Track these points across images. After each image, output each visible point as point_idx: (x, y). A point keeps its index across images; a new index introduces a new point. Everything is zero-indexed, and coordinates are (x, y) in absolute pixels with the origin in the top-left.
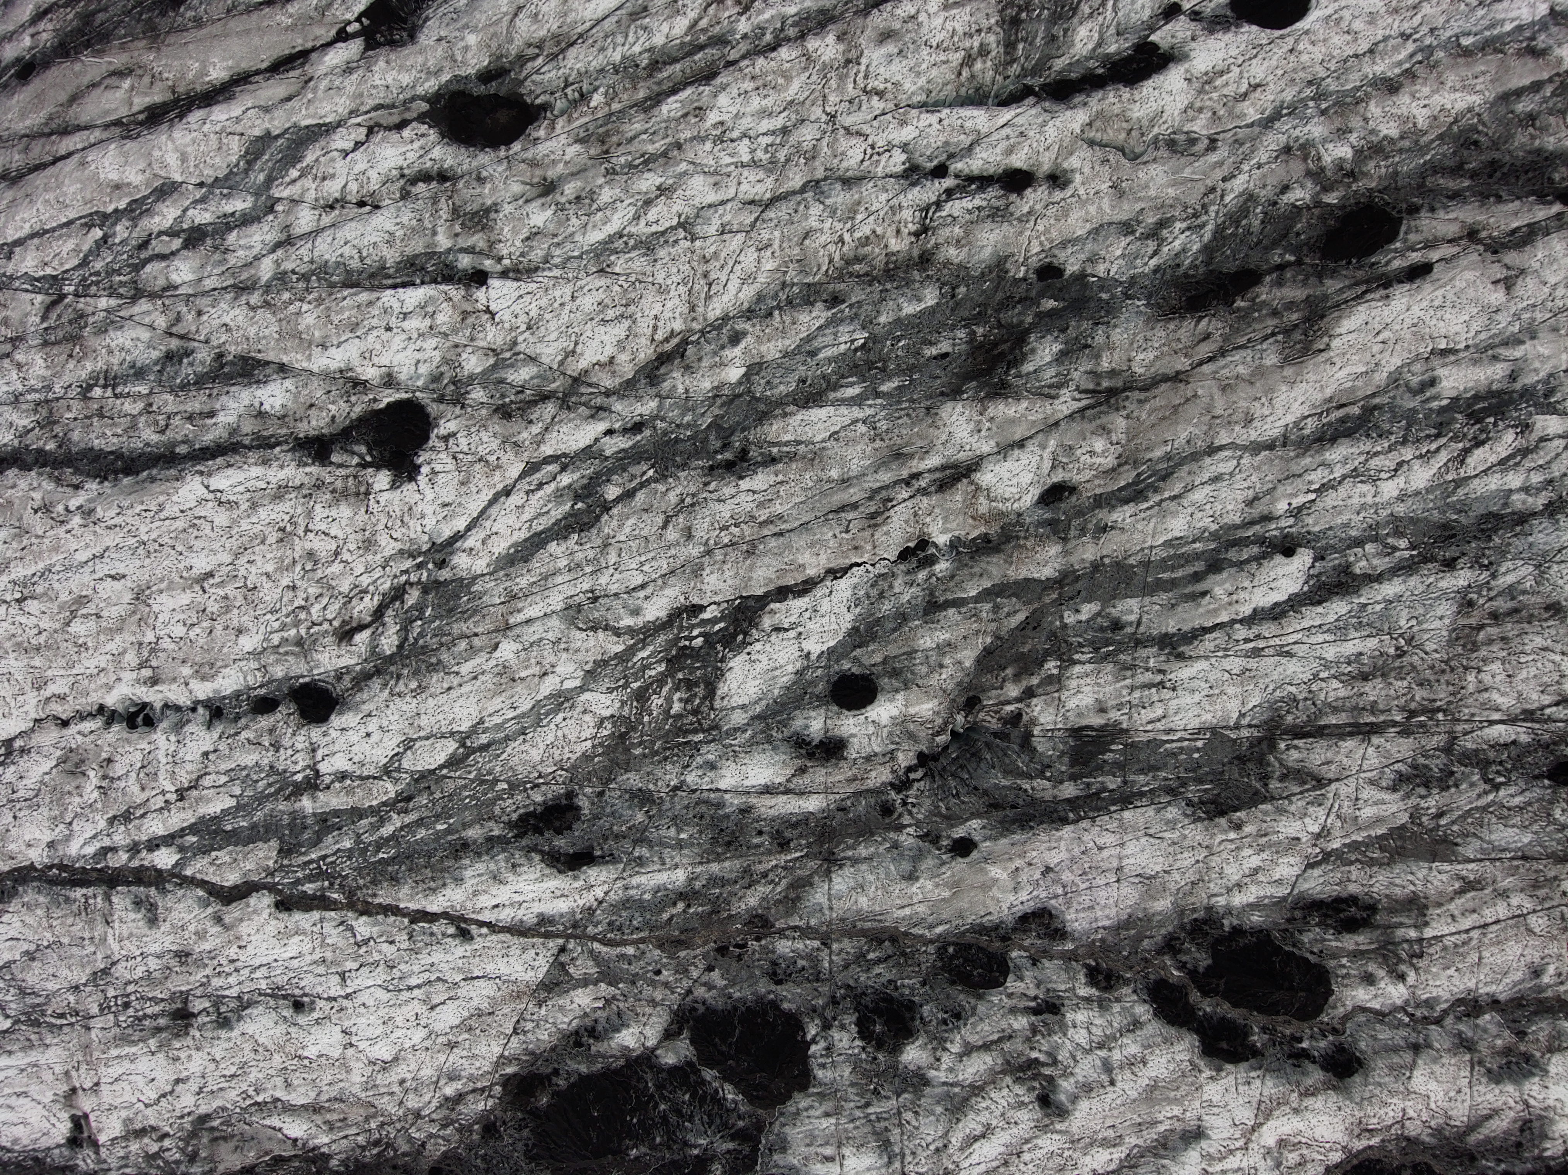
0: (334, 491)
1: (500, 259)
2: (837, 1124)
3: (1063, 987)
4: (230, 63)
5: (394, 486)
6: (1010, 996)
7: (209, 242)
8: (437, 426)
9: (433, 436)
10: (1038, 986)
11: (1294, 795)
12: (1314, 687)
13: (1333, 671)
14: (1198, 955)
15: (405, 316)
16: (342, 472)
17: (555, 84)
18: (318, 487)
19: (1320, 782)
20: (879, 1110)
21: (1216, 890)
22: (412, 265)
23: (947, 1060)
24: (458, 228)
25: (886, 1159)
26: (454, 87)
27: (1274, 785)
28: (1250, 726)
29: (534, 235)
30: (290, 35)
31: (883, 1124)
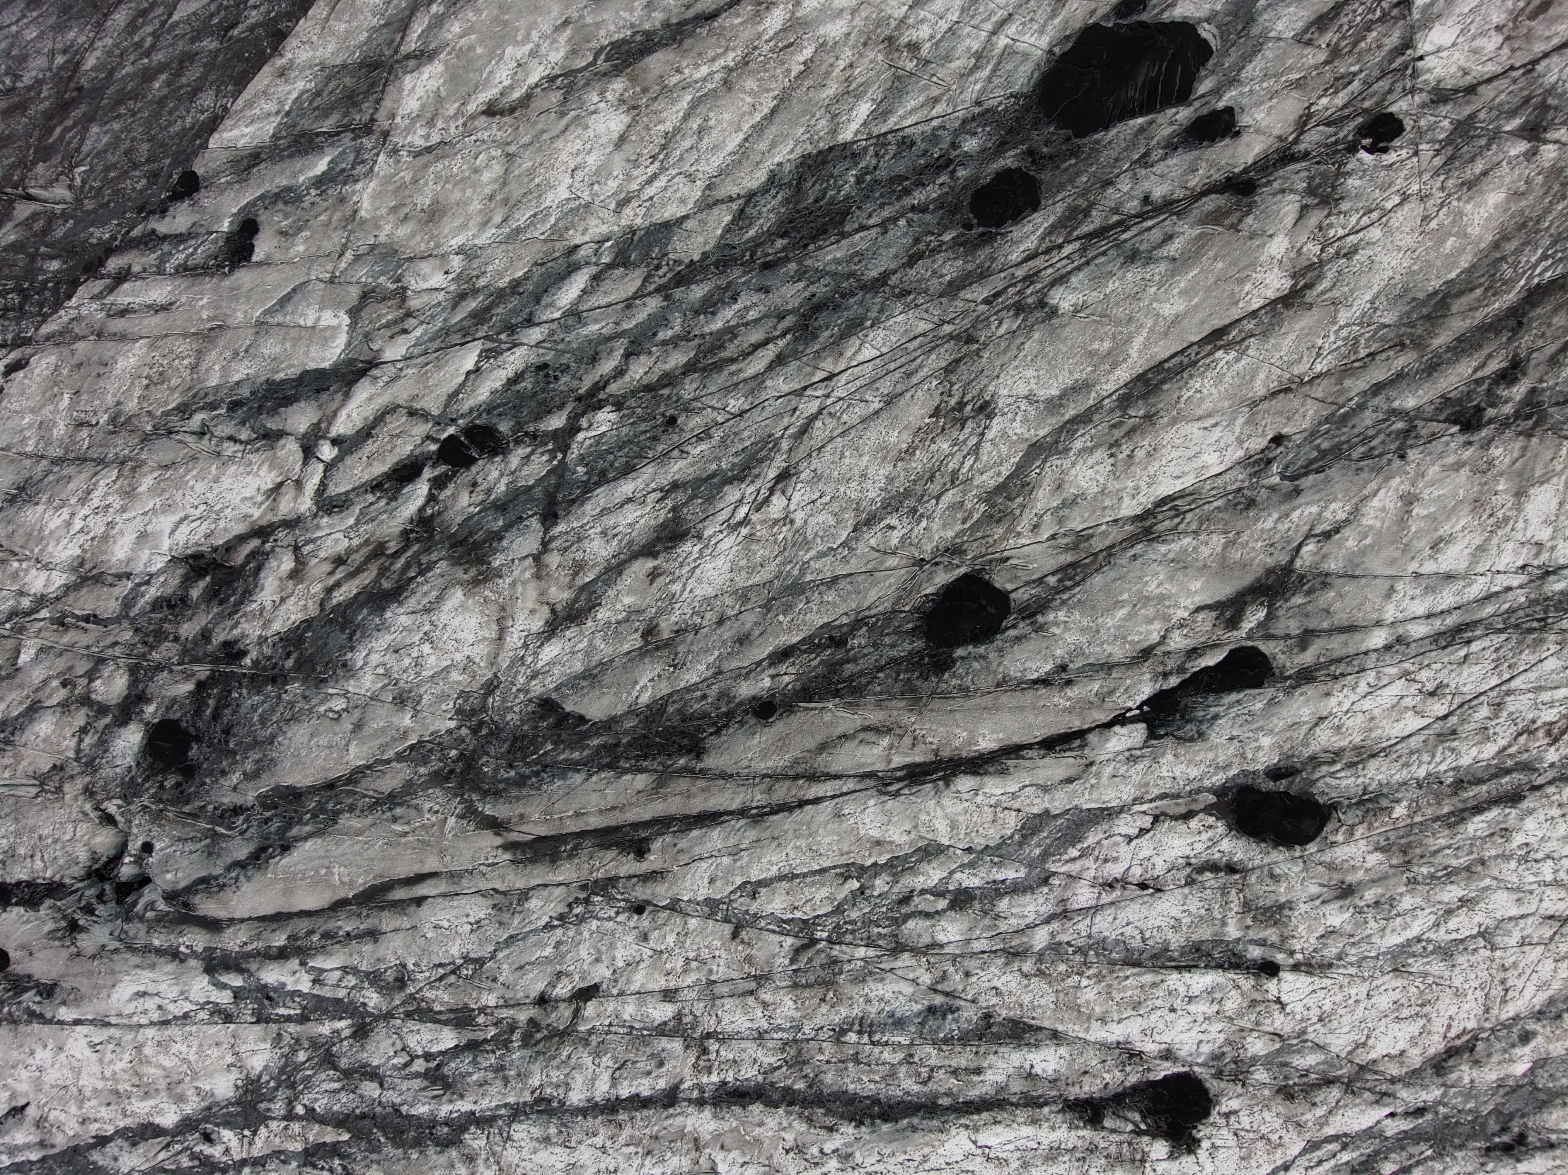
0: (1107, 1157)
1: (1292, 953)
4: (1001, 735)
5: (1171, 1156)
7: (977, 905)
8: (1218, 1103)
9: (1214, 1113)
15: (1191, 999)
16: (1115, 1138)
17: (1353, 791)
18: (1092, 1151)
22: (1197, 950)
24: (1249, 922)
26: (1241, 781)
29: (1331, 933)
30: (1067, 717)
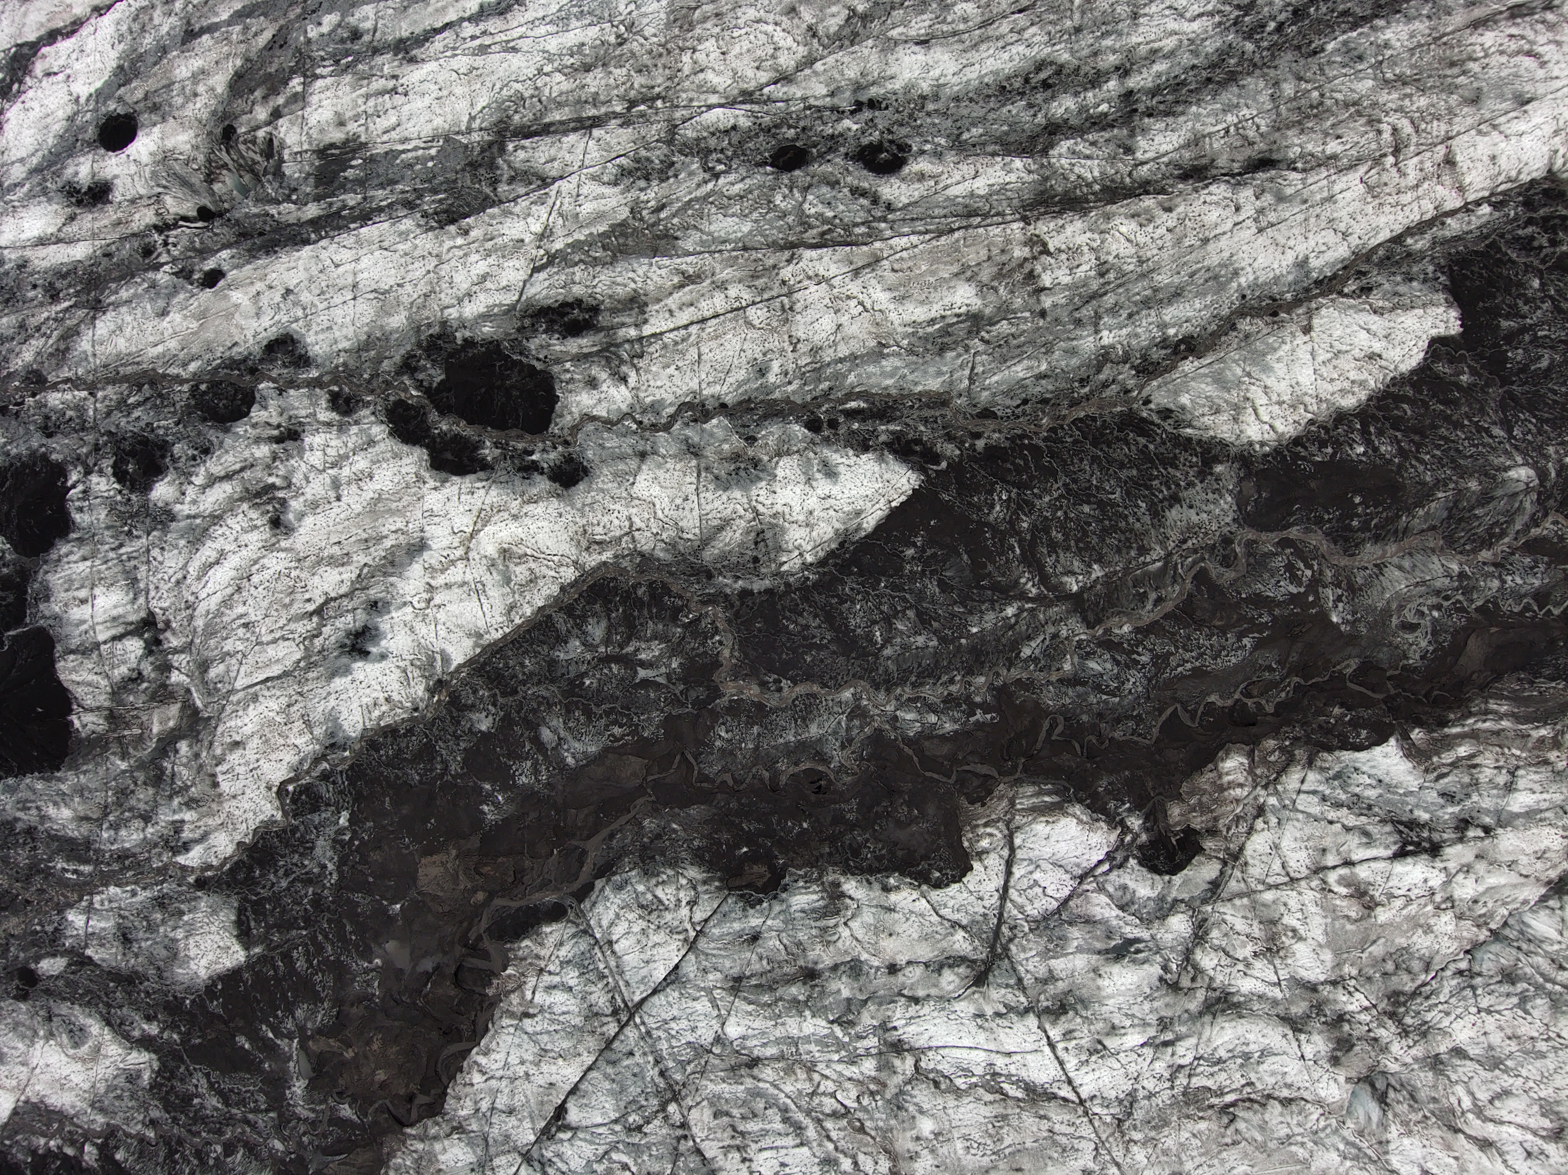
2: (92, 567)
3: (303, 413)
6: (254, 426)
10: (281, 414)
11: (519, 197)
12: (539, 83)
13: (556, 64)
14: (432, 372)
19: (545, 182)
20: (130, 549)
21: (447, 301)
23: (191, 492)
25: (131, 595)
27: (503, 188)
28: (481, 129)
31: (133, 563)
